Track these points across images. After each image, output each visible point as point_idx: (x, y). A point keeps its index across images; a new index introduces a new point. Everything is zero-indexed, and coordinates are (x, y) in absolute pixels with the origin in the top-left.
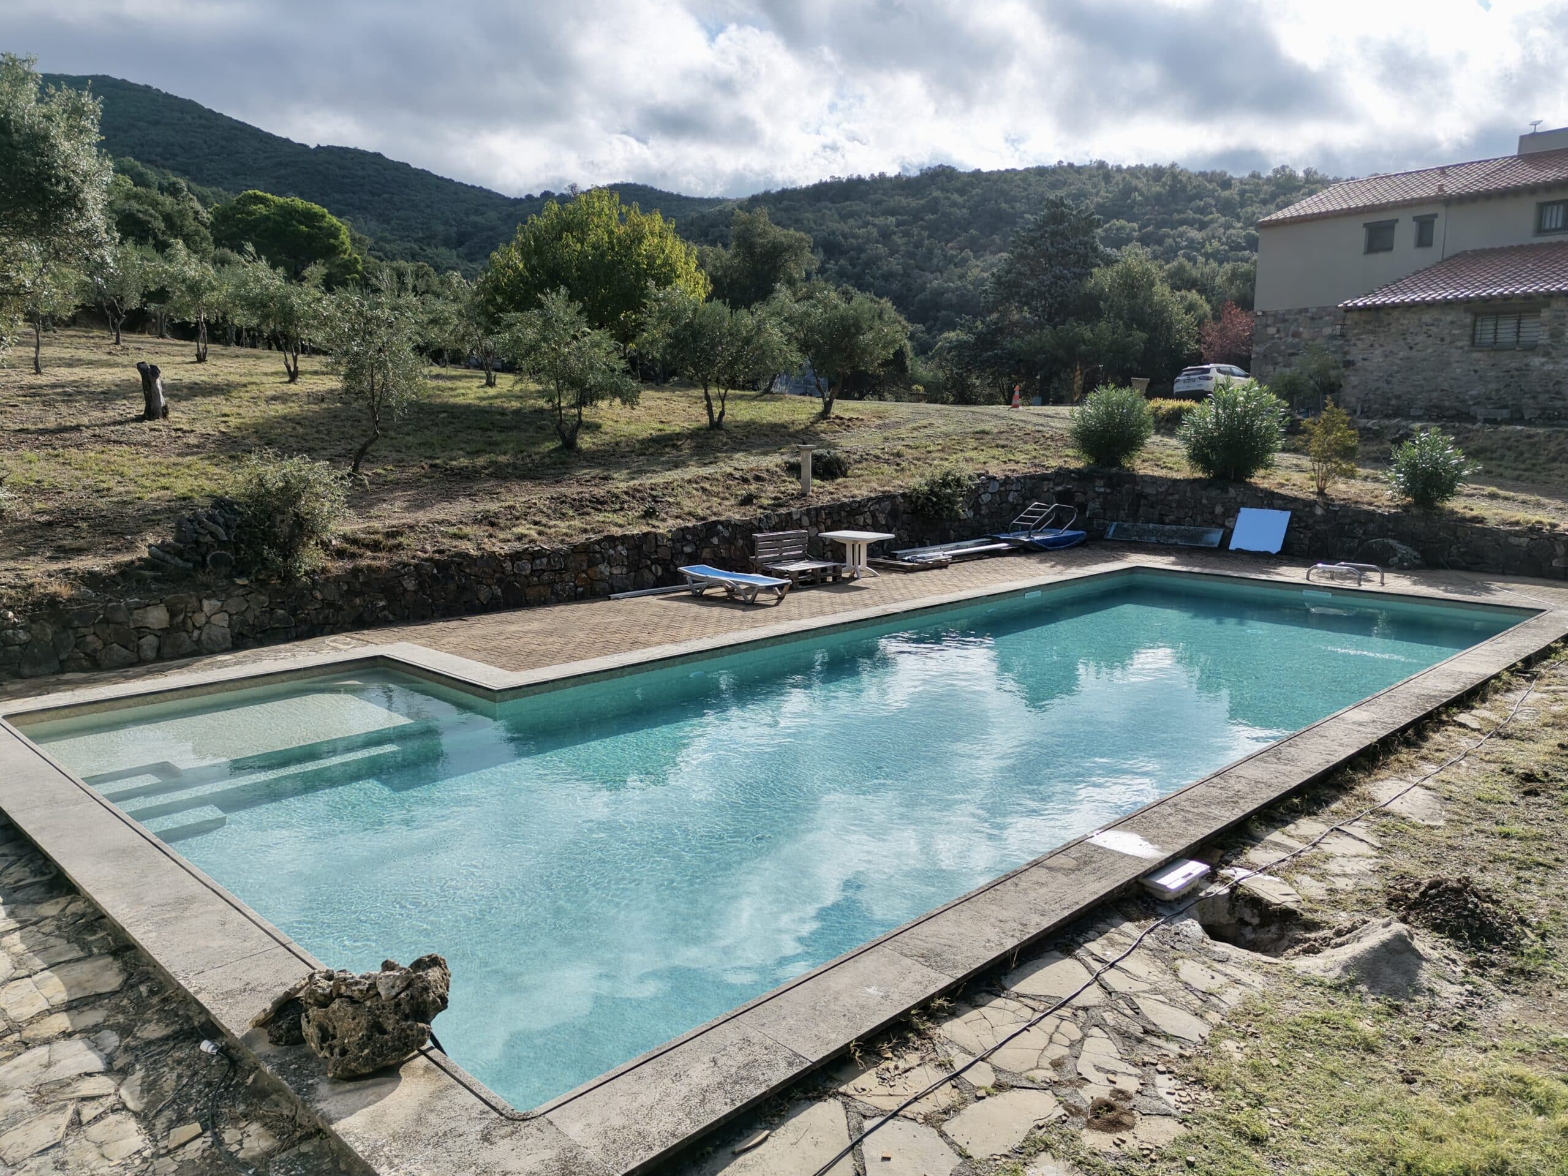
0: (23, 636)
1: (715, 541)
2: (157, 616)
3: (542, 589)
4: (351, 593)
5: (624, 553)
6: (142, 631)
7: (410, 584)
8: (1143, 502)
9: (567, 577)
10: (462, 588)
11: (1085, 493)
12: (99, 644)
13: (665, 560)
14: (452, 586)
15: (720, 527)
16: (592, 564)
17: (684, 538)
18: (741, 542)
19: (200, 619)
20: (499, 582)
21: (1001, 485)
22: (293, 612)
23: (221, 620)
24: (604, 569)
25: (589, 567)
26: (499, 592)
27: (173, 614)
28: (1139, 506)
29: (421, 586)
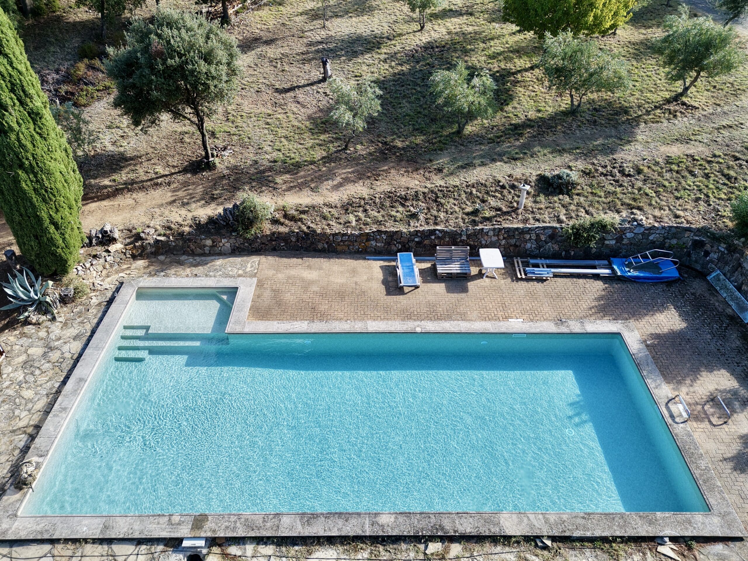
0: (173, 244)
1: (433, 237)
2: (209, 242)
3: (344, 247)
4: (272, 240)
5: (385, 238)
6: (205, 246)
7: (294, 239)
8: (739, 269)
9: (355, 244)
10: (312, 243)
11: (712, 247)
12: (194, 248)
13: (404, 243)
14: (309, 242)
15: (437, 232)
16: (368, 240)
17: (417, 234)
18: (447, 239)
19: (221, 244)
20: (327, 243)
21: (645, 230)
22: (250, 245)
23: (228, 245)
24: (373, 243)
25: (366, 241)
26: (326, 246)
27: (213, 242)
28: (737, 270)
29: (298, 240)
